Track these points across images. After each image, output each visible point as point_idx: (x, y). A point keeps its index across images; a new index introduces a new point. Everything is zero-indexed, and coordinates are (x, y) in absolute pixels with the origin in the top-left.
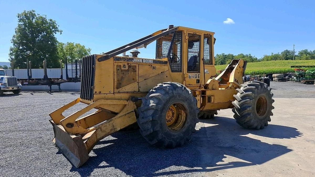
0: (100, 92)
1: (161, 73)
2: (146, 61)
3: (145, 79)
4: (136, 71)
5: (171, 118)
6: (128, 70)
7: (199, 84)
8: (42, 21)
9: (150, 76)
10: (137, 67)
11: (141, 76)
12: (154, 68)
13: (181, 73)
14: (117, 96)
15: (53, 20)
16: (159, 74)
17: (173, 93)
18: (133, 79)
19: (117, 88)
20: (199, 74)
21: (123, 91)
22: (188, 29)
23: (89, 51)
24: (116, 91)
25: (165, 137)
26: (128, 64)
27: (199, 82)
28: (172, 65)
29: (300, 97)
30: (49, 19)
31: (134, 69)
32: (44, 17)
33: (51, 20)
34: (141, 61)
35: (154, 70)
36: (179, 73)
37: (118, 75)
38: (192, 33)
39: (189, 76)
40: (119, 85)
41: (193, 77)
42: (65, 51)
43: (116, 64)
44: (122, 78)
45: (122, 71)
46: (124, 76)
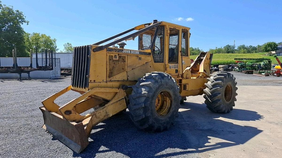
0: (94, 81)
1: (146, 63)
2: (134, 52)
3: (132, 69)
4: (125, 61)
5: (157, 104)
6: (118, 60)
7: (177, 74)
8: (9, 12)
9: (137, 66)
10: (126, 57)
11: (129, 66)
12: (140, 59)
13: (163, 64)
14: (109, 84)
15: (20, 11)
16: (144, 64)
17: (161, 82)
18: (123, 69)
19: (109, 77)
20: (177, 65)
21: (114, 80)
22: (170, 24)
23: (55, 42)
24: (108, 79)
25: (155, 122)
26: (119, 55)
27: (177, 72)
28: (154, 56)
29: (246, 85)
30: (16, 10)
31: (123, 60)
32: (11, 7)
33: (18, 11)
34: (129, 52)
35: (140, 61)
36: (161, 63)
37: (110, 64)
38: (173, 28)
39: (170, 67)
40: (111, 74)
41: (173, 67)
42: (31, 40)
43: (108, 55)
44: (113, 67)
45: (113, 61)
46: (115, 66)
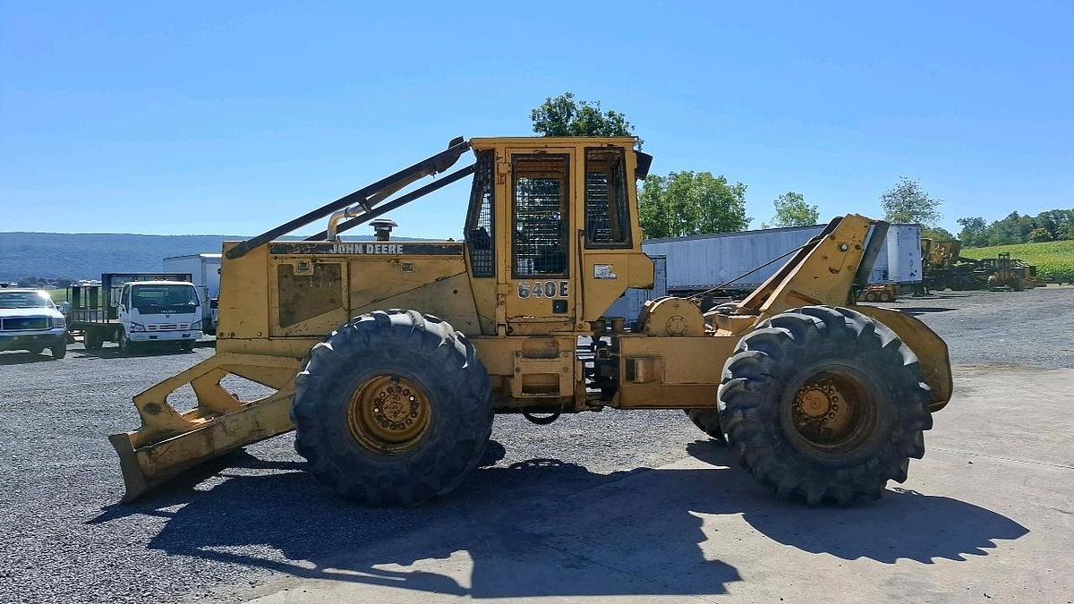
0: (233, 334)
1: (437, 280)
2: (377, 249)
3: (375, 301)
4: (340, 279)
6: (316, 278)
7: (563, 317)
9: (395, 291)
10: (344, 268)
11: (359, 292)
12: (408, 267)
13: (494, 280)
14: (279, 345)
16: (426, 285)
18: (333, 301)
19: (283, 324)
20: (566, 283)
21: (299, 333)
23: (739, 194)
24: (278, 331)
26: (314, 261)
27: (565, 310)
28: (474, 255)
30: (607, 112)
31: (335, 274)
33: (611, 114)
34: (359, 249)
35: (408, 275)
36: (489, 280)
37: (284, 290)
38: (530, 151)
39: (521, 291)
40: (288, 315)
41: (539, 292)
42: (662, 199)
43: (276, 263)
44: (297, 297)
45: (296, 279)
46: (303, 294)
